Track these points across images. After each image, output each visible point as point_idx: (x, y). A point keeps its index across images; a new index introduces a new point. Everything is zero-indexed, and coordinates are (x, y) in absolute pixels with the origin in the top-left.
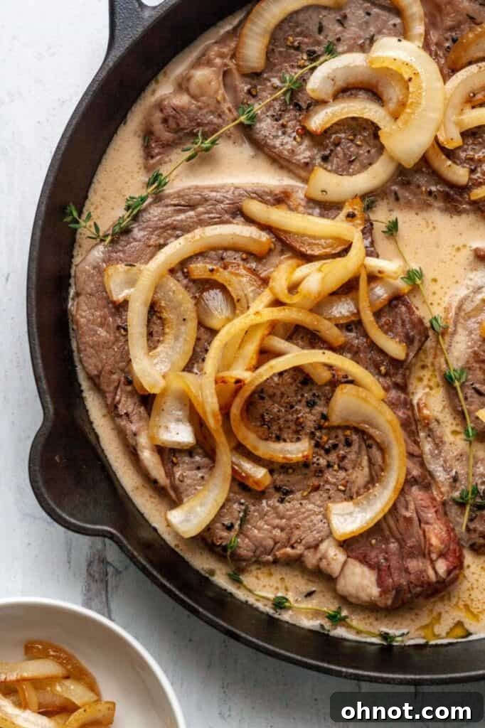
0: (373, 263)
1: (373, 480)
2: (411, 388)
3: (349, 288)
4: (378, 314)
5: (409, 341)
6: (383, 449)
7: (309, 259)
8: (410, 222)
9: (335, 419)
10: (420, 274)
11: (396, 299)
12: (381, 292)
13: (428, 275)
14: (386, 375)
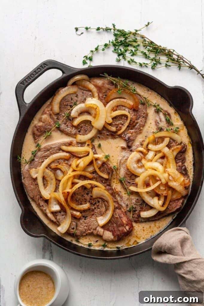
0: (96, 156)
1: (107, 209)
2: (112, 185)
3: (91, 163)
4: (99, 168)
5: (108, 174)
6: (107, 202)
7: (80, 158)
8: (103, 143)
9: (94, 197)
10: (109, 156)
11: (104, 163)
12: (100, 162)
13: (111, 155)
14: (105, 183)
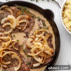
0: (13, 40)
1: (18, 64)
2: (20, 53)
3: (11, 44)
4: (14, 46)
5: (18, 48)
6: (18, 60)
7: (6, 41)
8: (16, 35)
9: (12, 58)
10: (18, 40)
11: (16, 44)
12: (14, 43)
14: (17, 52)
